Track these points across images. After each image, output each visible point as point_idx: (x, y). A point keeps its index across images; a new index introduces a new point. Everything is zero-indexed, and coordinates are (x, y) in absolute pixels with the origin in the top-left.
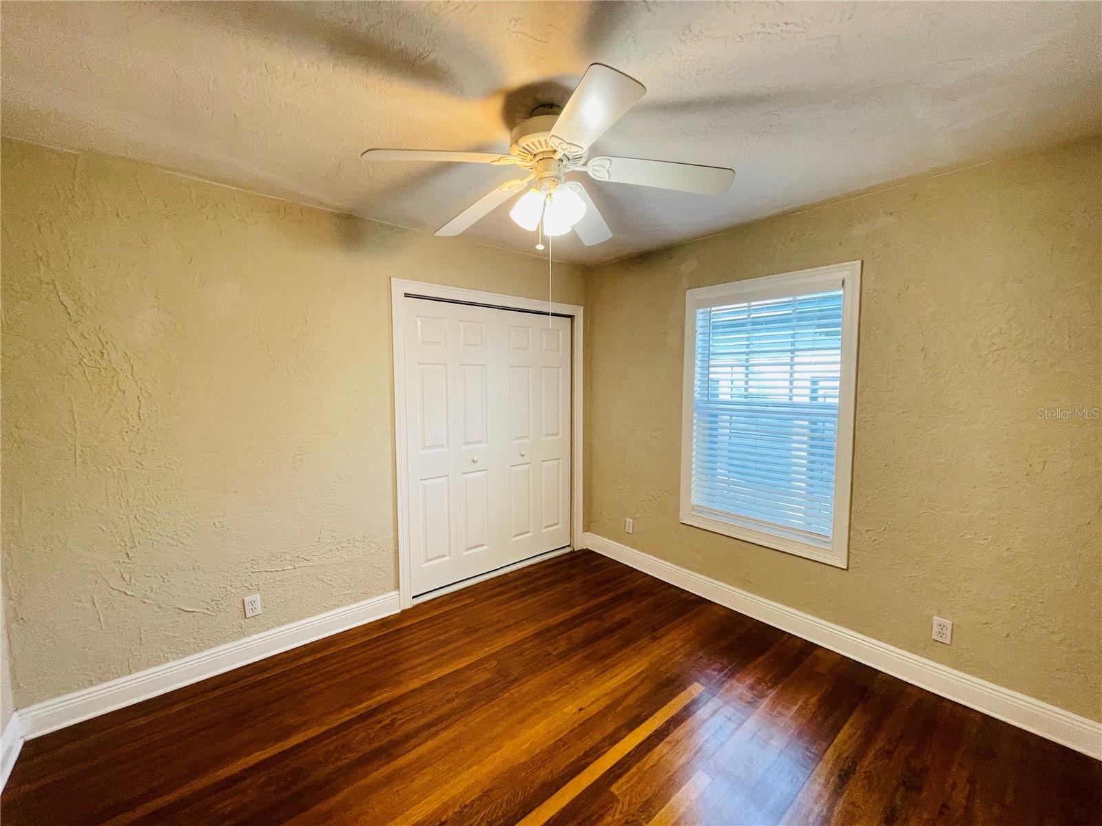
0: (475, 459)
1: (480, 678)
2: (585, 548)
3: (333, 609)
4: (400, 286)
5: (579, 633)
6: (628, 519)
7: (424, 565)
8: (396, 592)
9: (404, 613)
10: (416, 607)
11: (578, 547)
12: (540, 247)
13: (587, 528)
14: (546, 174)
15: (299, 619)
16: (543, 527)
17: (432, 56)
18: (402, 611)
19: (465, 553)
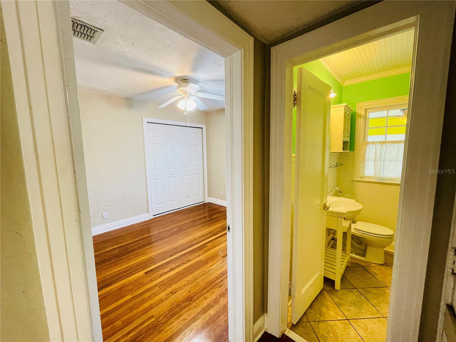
0: (171, 173)
1: (175, 230)
2: (209, 202)
3: (129, 218)
4: (145, 120)
5: (204, 220)
6: (221, 191)
7: (156, 206)
8: (148, 213)
9: (151, 220)
10: (154, 218)
11: (207, 201)
12: (185, 113)
13: (209, 196)
14: (186, 96)
15: (119, 220)
16: (195, 195)
17: (157, 72)
18: (150, 219)
19: (169, 203)
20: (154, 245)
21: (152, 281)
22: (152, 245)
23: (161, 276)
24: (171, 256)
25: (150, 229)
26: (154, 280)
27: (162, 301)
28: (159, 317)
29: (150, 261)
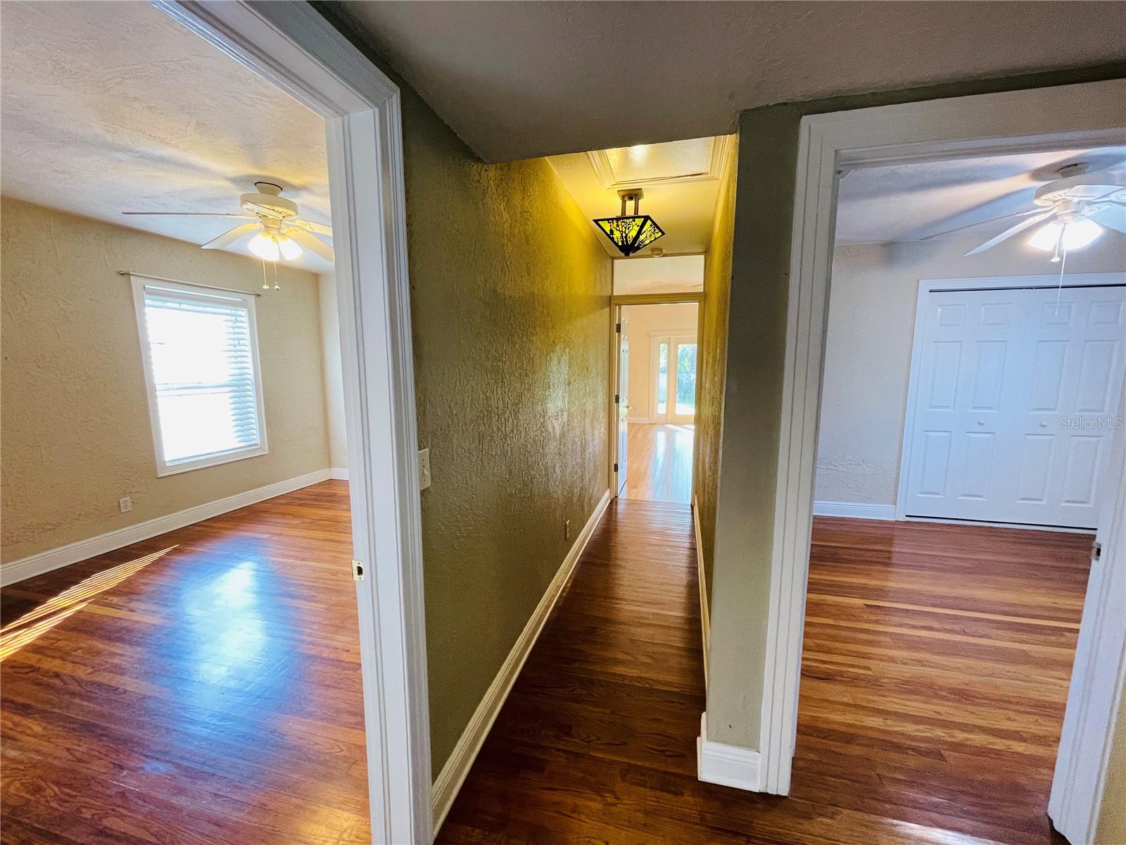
0: (982, 422)
12: (1055, 260)
14: (1065, 212)
18: (896, 521)
19: (960, 498)
20: (892, 570)
21: (877, 622)
22: (890, 569)
23: (900, 625)
24: (934, 606)
25: (892, 540)
26: (882, 624)
27: (892, 660)
28: (885, 678)
29: (881, 593)
